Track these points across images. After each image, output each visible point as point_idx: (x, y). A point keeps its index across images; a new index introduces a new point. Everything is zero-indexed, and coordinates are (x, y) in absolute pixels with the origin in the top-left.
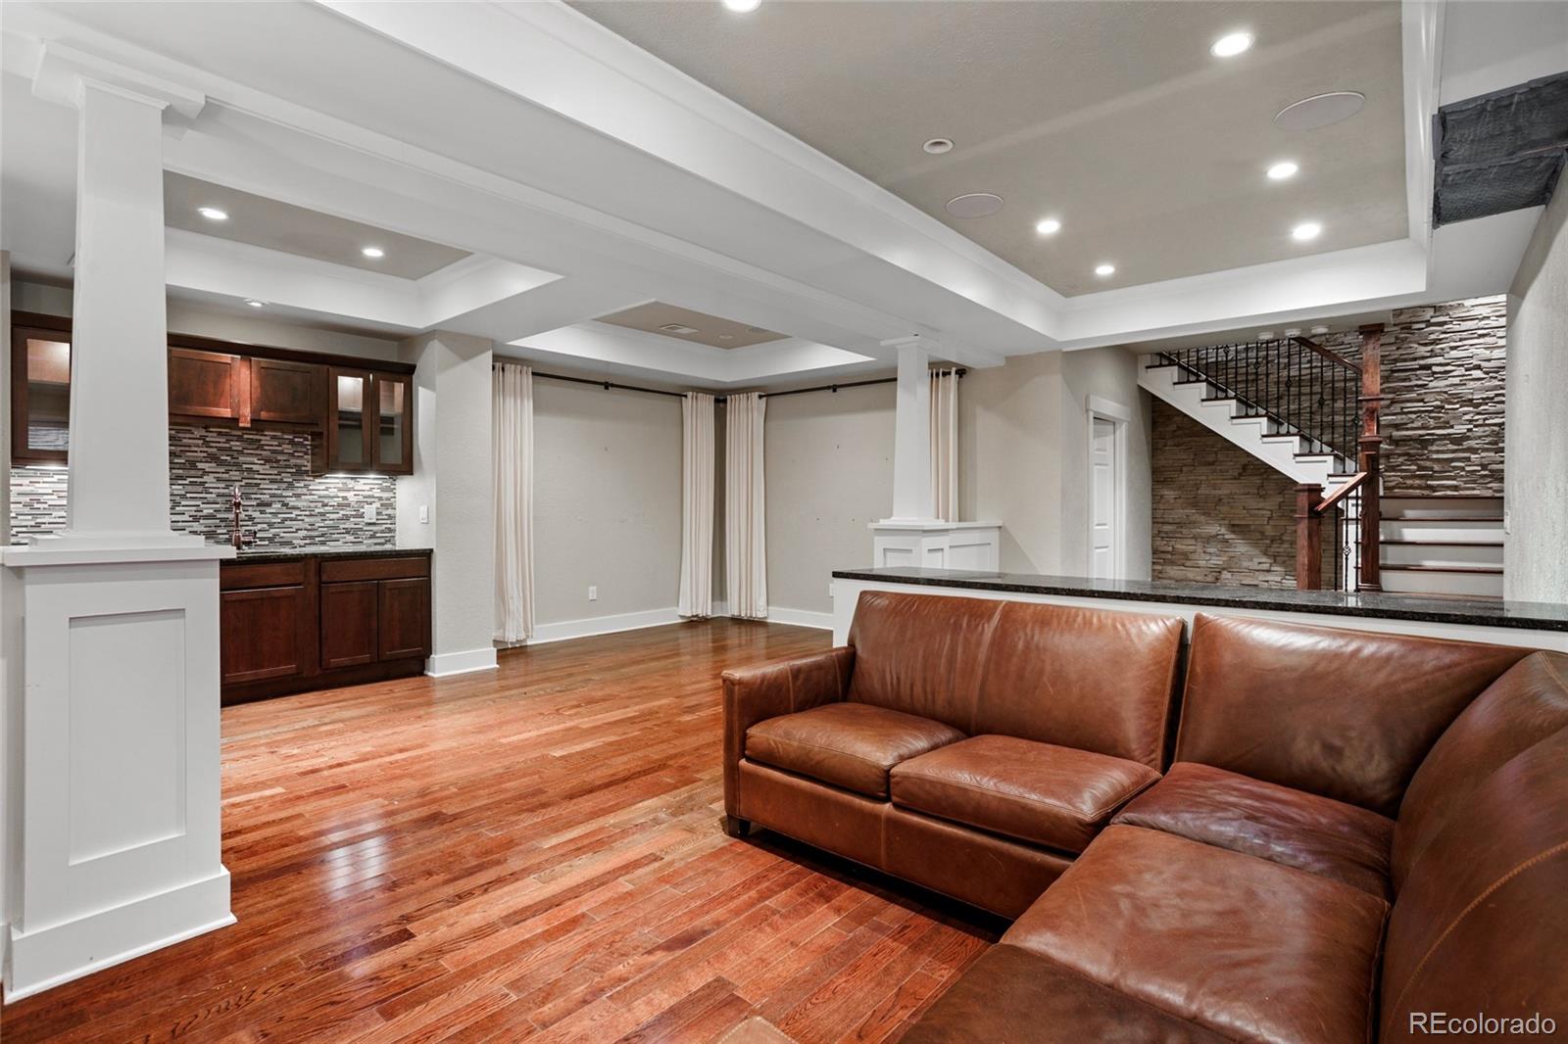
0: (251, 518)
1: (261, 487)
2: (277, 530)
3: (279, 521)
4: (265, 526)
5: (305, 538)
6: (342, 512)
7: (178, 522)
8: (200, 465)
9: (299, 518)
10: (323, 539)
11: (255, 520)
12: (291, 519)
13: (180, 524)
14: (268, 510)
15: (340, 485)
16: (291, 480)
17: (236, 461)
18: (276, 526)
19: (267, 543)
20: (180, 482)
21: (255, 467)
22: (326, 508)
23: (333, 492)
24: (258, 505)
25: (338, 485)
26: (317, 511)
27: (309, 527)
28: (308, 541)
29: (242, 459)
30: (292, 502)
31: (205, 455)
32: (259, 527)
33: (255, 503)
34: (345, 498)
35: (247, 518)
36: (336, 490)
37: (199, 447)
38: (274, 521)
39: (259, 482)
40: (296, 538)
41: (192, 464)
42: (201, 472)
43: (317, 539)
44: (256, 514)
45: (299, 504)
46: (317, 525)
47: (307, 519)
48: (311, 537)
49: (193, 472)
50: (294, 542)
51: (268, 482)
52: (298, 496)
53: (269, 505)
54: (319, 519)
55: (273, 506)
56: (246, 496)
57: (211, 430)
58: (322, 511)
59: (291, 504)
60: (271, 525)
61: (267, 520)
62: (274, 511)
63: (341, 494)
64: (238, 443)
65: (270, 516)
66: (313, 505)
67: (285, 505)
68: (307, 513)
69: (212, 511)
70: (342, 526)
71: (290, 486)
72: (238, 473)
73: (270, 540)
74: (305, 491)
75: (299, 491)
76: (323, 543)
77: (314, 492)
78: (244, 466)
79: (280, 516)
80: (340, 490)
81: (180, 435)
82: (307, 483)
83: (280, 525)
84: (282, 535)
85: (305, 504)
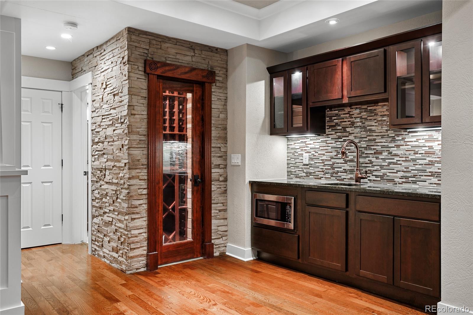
0: (371, 162)
1: (377, 141)
2: (385, 171)
3: (386, 164)
4: (378, 167)
5: (402, 178)
6: (428, 159)
7: (339, 163)
8: (348, 129)
9: (399, 162)
10: (414, 179)
11: (374, 164)
12: (394, 164)
13: (340, 165)
14: (381, 157)
15: (427, 137)
16: (393, 135)
17: (364, 125)
18: (385, 167)
19: (379, 179)
20: (340, 140)
21: (373, 128)
22: (417, 155)
23: (421, 142)
24: (375, 153)
25: (425, 137)
26: (410, 157)
27: (405, 170)
28: (404, 180)
29: (367, 123)
30: (394, 151)
31: (350, 123)
32: (376, 168)
33: (373, 152)
34: (431, 147)
35: (369, 162)
36: (424, 141)
37: (347, 118)
38: (383, 164)
39: (375, 137)
40: (397, 177)
41: (344, 128)
42: (347, 134)
43: (410, 179)
44: (374, 160)
45: (399, 152)
46: (411, 168)
47: (403, 164)
48: (407, 178)
49: (345, 134)
50: (396, 180)
51: (380, 137)
52: (398, 146)
53: (381, 153)
54: (411, 164)
55: (383, 154)
56: (368, 147)
57: (353, 107)
58: (413, 157)
59: (394, 152)
60: (382, 167)
61: (380, 164)
62: (383, 157)
63: (427, 144)
64: (365, 113)
65: (381, 160)
66: (408, 153)
67: (390, 153)
68: (404, 159)
69: (352, 157)
70: (428, 170)
71: (393, 140)
72: (364, 133)
73: (382, 177)
74: (402, 143)
75: (398, 143)
76: (414, 182)
77: (408, 143)
78: (368, 128)
79: (387, 161)
80: (427, 141)
81: (340, 113)
82: (404, 136)
83: (387, 168)
84: (388, 174)
85: (402, 152)
